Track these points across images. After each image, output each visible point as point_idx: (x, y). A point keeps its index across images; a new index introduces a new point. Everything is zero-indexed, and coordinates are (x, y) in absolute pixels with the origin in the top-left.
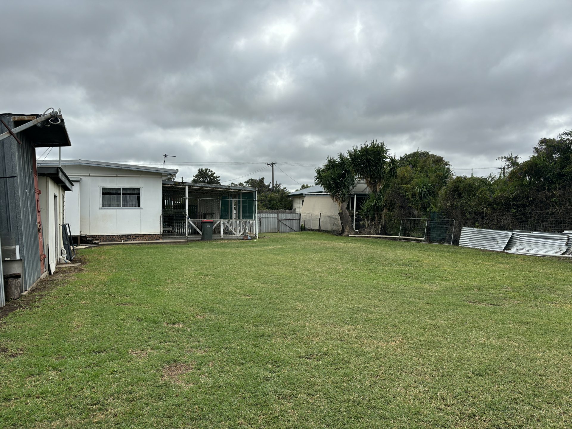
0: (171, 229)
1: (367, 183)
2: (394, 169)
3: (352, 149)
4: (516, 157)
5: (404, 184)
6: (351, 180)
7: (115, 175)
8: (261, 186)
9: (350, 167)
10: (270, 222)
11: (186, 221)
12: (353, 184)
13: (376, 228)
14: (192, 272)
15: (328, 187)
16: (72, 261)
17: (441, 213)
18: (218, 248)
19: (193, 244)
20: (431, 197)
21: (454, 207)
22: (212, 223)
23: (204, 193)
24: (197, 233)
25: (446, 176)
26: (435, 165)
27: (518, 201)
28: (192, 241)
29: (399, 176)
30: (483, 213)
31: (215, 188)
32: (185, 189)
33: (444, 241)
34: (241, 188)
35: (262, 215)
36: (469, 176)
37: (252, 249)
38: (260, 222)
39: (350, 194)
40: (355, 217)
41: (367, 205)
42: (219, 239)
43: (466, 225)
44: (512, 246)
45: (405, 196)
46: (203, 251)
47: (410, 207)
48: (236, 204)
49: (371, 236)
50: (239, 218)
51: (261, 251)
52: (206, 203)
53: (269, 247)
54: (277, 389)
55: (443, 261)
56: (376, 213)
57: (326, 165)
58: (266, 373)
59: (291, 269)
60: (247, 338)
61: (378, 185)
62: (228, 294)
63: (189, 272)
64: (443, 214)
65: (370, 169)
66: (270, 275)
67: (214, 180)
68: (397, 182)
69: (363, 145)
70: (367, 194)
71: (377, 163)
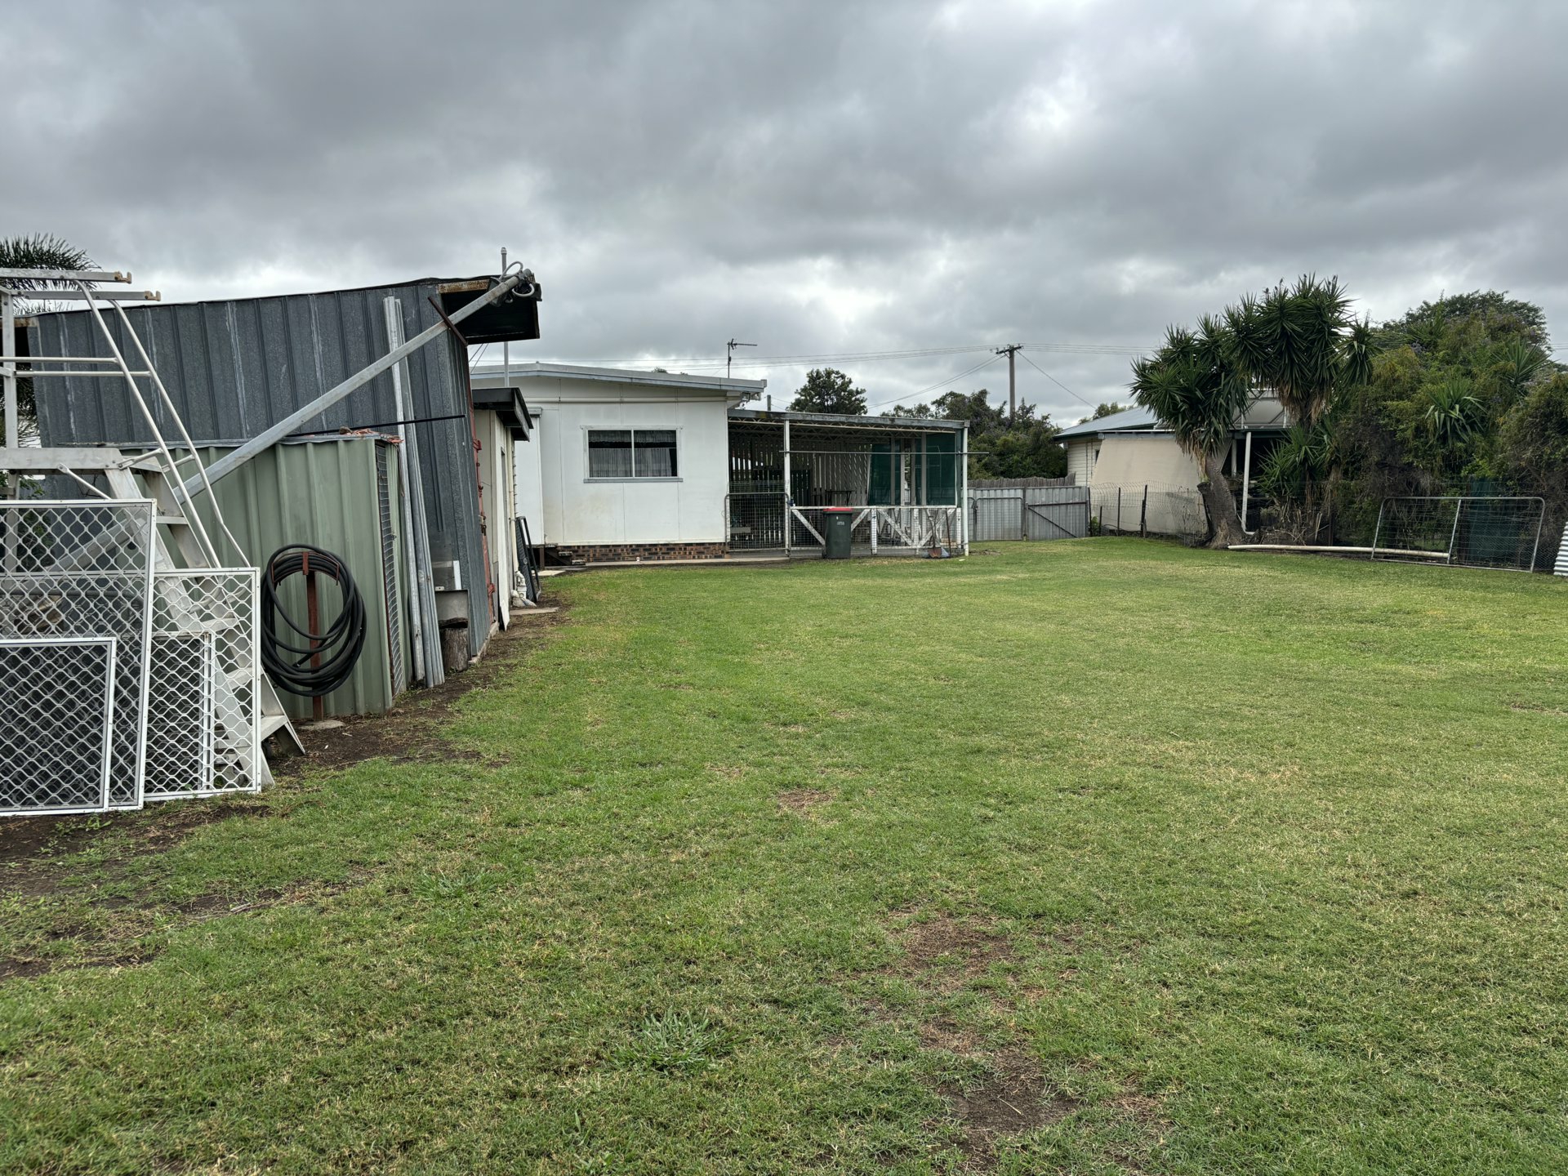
0: (747, 530)
1: (1281, 397)
2: (1365, 355)
3: (1239, 303)
5: (1393, 400)
6: (1237, 391)
7: (618, 400)
8: (977, 415)
9: (1231, 353)
10: (1003, 513)
11: (786, 510)
12: (1241, 403)
13: (1306, 525)
14: (809, 629)
15: (1169, 411)
16: (539, 603)
17: (1505, 479)
18: (865, 576)
19: (805, 568)
20: (1477, 436)
21: (1543, 464)
22: (850, 516)
23: (828, 439)
24: (812, 541)
25: (1527, 373)
26: (1494, 338)
28: (800, 560)
29: (1379, 377)
31: (858, 425)
32: (781, 429)
33: (1508, 560)
34: (924, 420)
35: (979, 492)
37: (953, 580)
38: (975, 512)
39: (1234, 432)
40: (1246, 496)
41: (1281, 460)
42: (869, 557)
45: (1394, 433)
46: (830, 584)
47: (1410, 464)
48: (910, 465)
49: (1292, 547)
50: (919, 503)
51: (975, 586)
52: (833, 464)
53: (999, 577)
54: (1006, 835)
55: (1486, 612)
56: (1308, 482)
57: (1164, 351)
58: (983, 811)
59: (1052, 627)
60: (943, 754)
61: (1315, 403)
62: (898, 674)
63: (804, 630)
64: (1510, 483)
65: (1292, 360)
66: (997, 638)
67: (850, 402)
68: (1371, 395)
69: (1271, 291)
70: (1285, 432)
71: (1313, 342)
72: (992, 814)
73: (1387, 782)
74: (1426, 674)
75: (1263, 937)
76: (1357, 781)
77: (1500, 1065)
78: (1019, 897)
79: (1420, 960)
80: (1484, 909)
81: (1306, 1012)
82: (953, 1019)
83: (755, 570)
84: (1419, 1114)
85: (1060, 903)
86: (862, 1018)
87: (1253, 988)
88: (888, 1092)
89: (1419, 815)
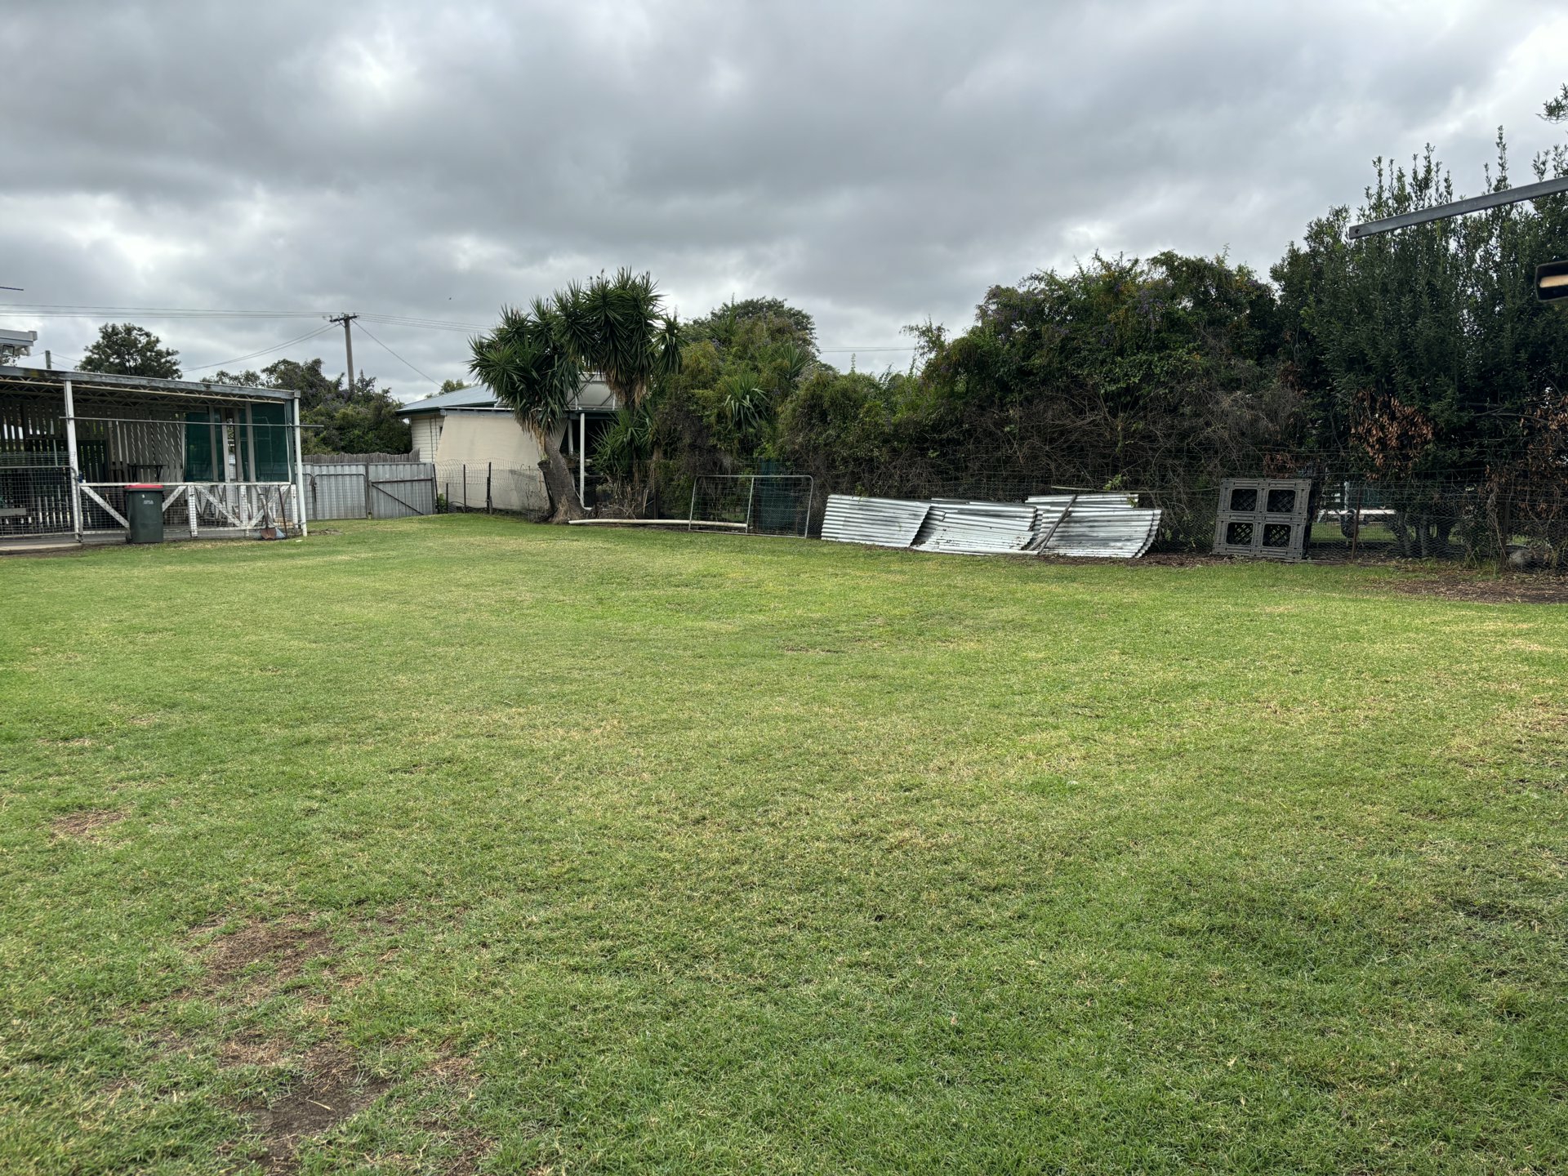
0: (22, 511)
1: (608, 382)
2: (676, 347)
3: (567, 289)
4: (939, 329)
5: (699, 388)
6: (570, 373)
8: (310, 386)
9: (562, 336)
10: (345, 491)
11: (74, 487)
12: (574, 384)
13: (636, 500)
14: (104, 625)
15: (507, 390)
17: (784, 461)
18: (181, 562)
19: (101, 555)
20: (764, 423)
21: (811, 448)
22: (161, 495)
23: (127, 404)
24: (112, 523)
26: (773, 339)
27: (940, 432)
28: (96, 546)
29: (687, 367)
30: (871, 460)
31: (163, 389)
32: (61, 391)
33: (789, 528)
34: (249, 389)
35: (315, 468)
36: (845, 371)
37: (289, 563)
38: (314, 489)
39: (569, 412)
40: (583, 474)
41: (612, 440)
42: (186, 540)
43: (835, 491)
44: (929, 535)
45: (700, 418)
46: (136, 572)
47: (714, 446)
48: (234, 438)
49: (624, 521)
50: (246, 479)
51: (313, 568)
52: (136, 434)
53: (340, 557)
54: (331, 825)
55: (773, 572)
56: (636, 461)
57: (500, 330)
58: (308, 803)
59: (394, 606)
60: (265, 750)
61: (638, 388)
62: (218, 669)
63: (98, 626)
64: (788, 464)
65: (615, 346)
66: (333, 622)
67: (160, 364)
68: (682, 384)
69: (595, 279)
70: (613, 414)
71: (632, 331)
72: (316, 805)
73: (687, 726)
74: (725, 627)
75: (576, 881)
76: (663, 726)
77: (759, 954)
78: (341, 887)
79: (704, 876)
80: (754, 823)
81: (608, 943)
82: (259, 1029)
83: (34, 559)
84: (695, 1012)
85: (384, 884)
86: (149, 1052)
87: (564, 931)
88: (176, 1126)
89: (710, 750)
